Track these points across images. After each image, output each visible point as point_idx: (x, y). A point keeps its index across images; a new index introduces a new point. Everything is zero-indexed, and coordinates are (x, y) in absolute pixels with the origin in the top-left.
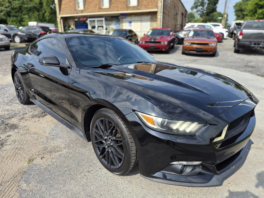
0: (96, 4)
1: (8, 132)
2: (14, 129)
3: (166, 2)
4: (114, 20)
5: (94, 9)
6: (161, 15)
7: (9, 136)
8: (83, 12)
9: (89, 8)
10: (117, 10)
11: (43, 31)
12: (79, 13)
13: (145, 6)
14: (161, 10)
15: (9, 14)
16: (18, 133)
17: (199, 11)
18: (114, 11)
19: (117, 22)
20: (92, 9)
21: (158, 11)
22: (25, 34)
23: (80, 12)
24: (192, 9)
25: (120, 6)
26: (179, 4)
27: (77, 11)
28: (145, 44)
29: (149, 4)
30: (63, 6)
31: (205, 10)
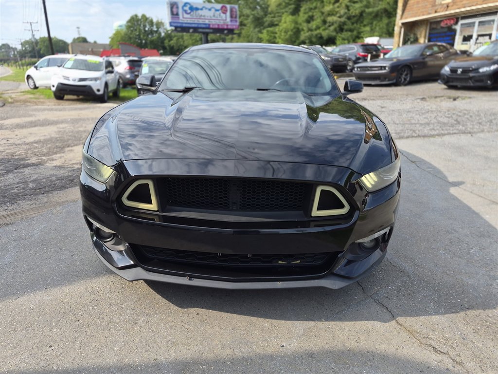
11: (363, 52)
12: (439, 12)
15: (342, 27)
22: (329, 59)
23: (442, 9)
27: (437, 8)
30: (411, 2)
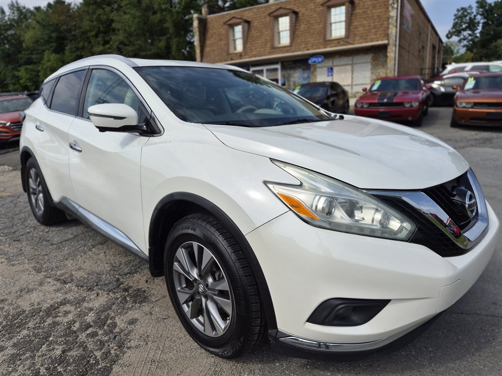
0: (266, 40)
1: (131, 309)
2: (141, 302)
3: (404, 27)
4: (300, 67)
5: (262, 50)
6: (395, 52)
7: (133, 322)
8: (243, 57)
9: (253, 48)
10: (305, 47)
12: (234, 60)
13: (361, 37)
14: (396, 41)
16: (151, 313)
17: (464, 39)
18: (300, 50)
19: (303, 70)
20: (258, 50)
21: (388, 44)
23: (237, 57)
24: (448, 36)
25: (312, 39)
26: (428, 29)
27: (231, 56)
28: (368, 108)
29: (370, 32)
30: (207, 49)
31: (477, 37)
